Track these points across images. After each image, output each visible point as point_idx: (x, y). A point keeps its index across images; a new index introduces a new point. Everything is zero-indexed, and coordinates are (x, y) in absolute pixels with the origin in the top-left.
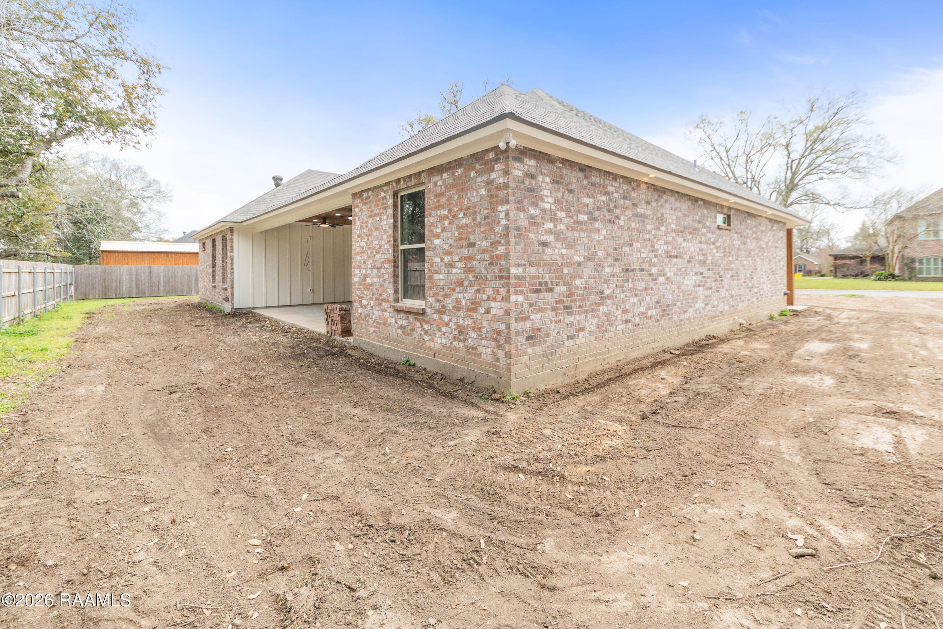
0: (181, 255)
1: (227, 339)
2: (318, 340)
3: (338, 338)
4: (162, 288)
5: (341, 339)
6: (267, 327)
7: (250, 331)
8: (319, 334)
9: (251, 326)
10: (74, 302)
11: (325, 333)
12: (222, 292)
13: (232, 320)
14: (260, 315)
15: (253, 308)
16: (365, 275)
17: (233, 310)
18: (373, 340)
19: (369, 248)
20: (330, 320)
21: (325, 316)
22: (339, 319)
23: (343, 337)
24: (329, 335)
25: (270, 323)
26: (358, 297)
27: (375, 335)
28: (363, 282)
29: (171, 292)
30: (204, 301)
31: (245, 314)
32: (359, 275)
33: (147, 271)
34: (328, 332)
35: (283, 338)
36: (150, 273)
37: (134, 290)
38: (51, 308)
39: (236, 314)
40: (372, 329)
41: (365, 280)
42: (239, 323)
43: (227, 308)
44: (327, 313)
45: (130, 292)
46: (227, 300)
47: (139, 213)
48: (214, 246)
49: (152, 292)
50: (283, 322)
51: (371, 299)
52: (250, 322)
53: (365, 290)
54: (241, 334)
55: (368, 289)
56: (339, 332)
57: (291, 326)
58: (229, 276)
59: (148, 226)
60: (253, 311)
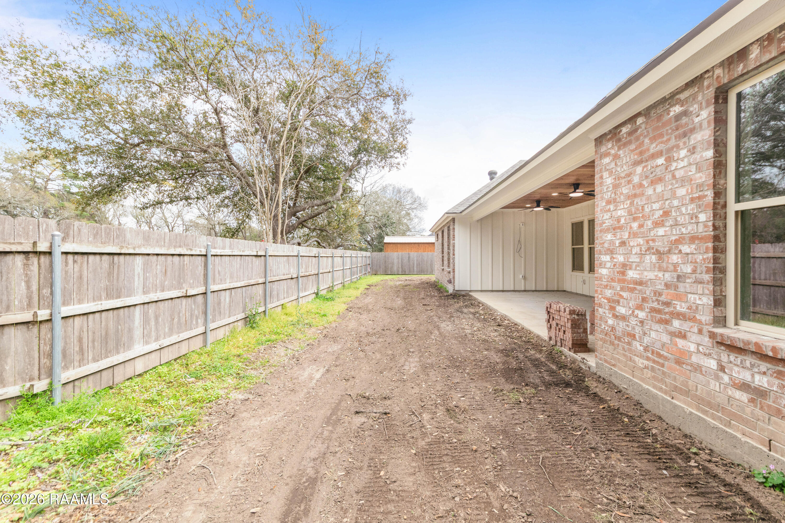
0: (427, 245)
1: (443, 325)
2: (537, 346)
3: (565, 350)
4: (415, 269)
5: (572, 354)
6: (480, 315)
7: (464, 318)
8: (538, 337)
9: (465, 310)
10: (369, 277)
11: (547, 338)
12: (447, 275)
13: (452, 301)
14: (475, 299)
15: (470, 291)
16: (624, 265)
17: (455, 292)
18: (642, 380)
19: (635, 219)
20: (554, 324)
21: (546, 316)
22: (569, 325)
23: (575, 352)
24: (552, 342)
25: (483, 309)
26: (609, 300)
27: (649, 374)
28: (618, 276)
29: (421, 272)
30: (437, 281)
31: (464, 296)
32: (608, 265)
33: (407, 256)
34: (550, 338)
35: (496, 334)
36: (409, 257)
37: (400, 270)
38: (355, 280)
39: (457, 295)
40: (641, 362)
41: (623, 273)
42: (457, 306)
43: (450, 289)
44: (549, 312)
45: (398, 271)
46: (450, 282)
47: (410, 219)
48: (443, 237)
49: (410, 271)
50: (496, 311)
51: (640, 307)
52: (466, 306)
53: (622, 289)
54: (456, 320)
55: (632, 290)
56: (570, 344)
57: (504, 318)
58: (451, 261)
59: (414, 227)
60: (470, 293)
